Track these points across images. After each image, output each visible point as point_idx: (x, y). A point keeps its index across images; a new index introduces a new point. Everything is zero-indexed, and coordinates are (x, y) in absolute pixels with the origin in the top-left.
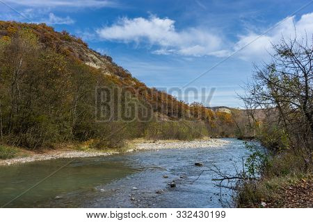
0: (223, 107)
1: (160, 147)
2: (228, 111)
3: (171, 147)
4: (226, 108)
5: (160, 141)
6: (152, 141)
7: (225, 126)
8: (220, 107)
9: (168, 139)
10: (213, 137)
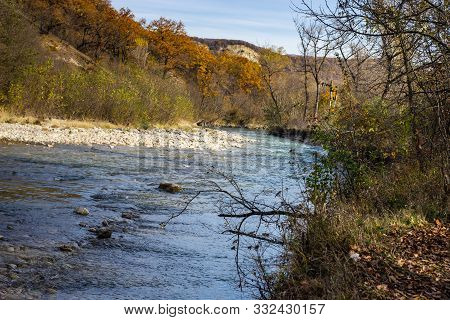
0: (240, 43)
1: (56, 136)
2: (251, 56)
3: (89, 141)
4: (248, 45)
5: (55, 121)
6: (32, 119)
7: (240, 96)
8: (232, 43)
9: (79, 116)
10: (206, 123)
